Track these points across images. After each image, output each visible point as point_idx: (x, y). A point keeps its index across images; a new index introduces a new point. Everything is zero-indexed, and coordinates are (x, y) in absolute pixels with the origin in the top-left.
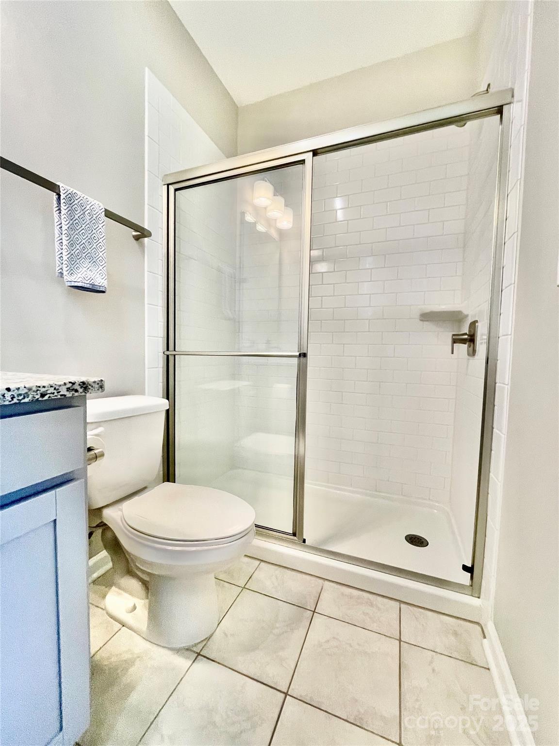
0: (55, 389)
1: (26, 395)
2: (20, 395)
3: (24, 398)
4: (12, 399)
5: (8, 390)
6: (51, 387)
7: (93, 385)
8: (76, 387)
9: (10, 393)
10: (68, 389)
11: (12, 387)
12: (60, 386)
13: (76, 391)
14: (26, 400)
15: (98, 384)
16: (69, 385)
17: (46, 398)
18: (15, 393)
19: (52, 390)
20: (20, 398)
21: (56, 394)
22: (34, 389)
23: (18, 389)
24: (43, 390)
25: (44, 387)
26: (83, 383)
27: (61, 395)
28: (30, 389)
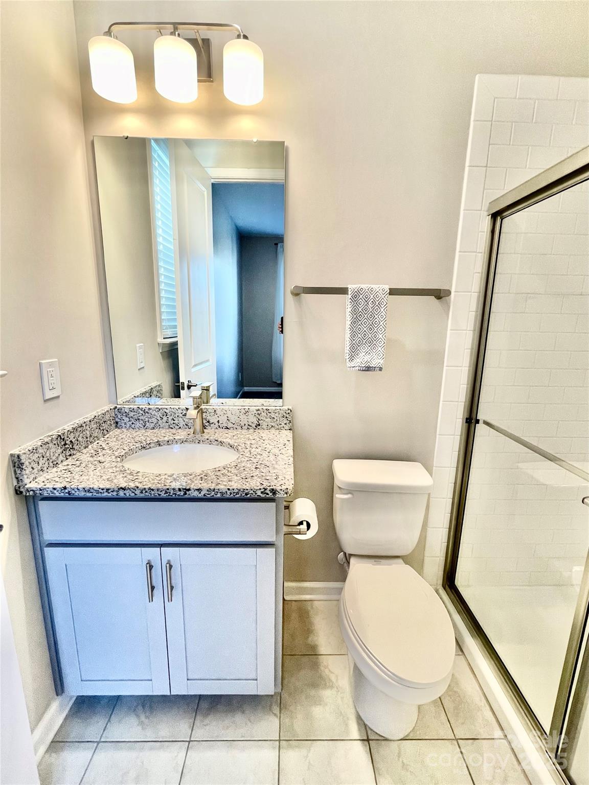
0: (254, 491)
1: (237, 493)
2: (234, 493)
3: (236, 495)
4: (231, 494)
5: (229, 489)
6: (252, 490)
7: (280, 491)
8: (268, 491)
9: (229, 491)
10: (262, 492)
11: (231, 488)
12: (257, 490)
13: (268, 494)
14: (237, 496)
15: (284, 491)
16: (263, 490)
17: (249, 496)
18: (232, 491)
19: (252, 492)
20: (235, 494)
21: (254, 494)
22: (242, 490)
23: (233, 489)
24: (247, 491)
25: (247, 490)
26: (273, 489)
27: (258, 496)
28: (239, 490)
